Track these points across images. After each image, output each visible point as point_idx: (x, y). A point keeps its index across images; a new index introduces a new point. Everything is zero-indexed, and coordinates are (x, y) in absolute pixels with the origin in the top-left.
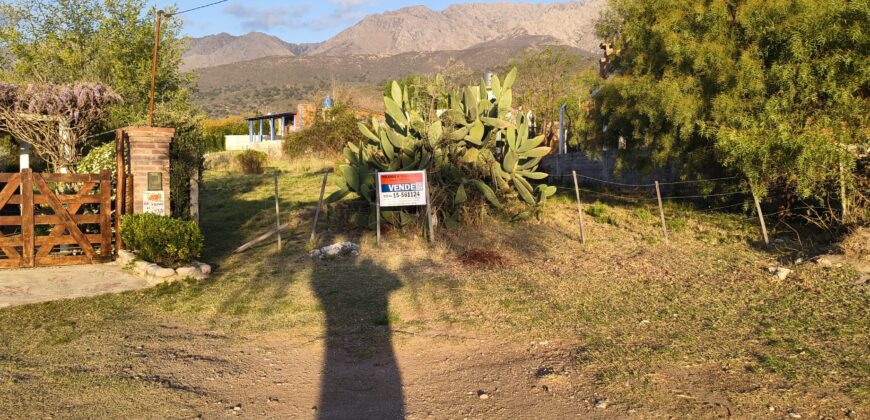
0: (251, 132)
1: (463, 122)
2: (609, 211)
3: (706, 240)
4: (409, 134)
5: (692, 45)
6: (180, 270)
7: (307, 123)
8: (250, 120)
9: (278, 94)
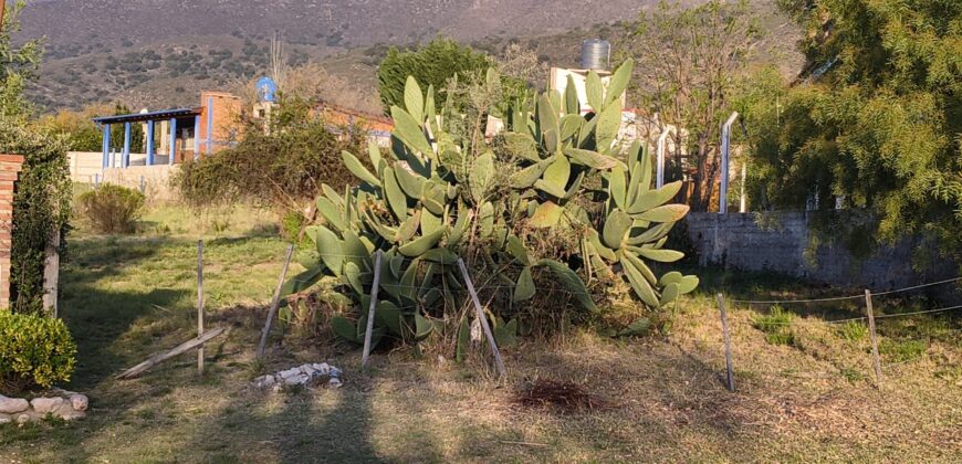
0: (106, 145)
1: (533, 155)
2: (794, 323)
3: (949, 378)
4: (434, 173)
5: (927, 41)
6: (37, 402)
7: (232, 137)
8: (105, 122)
9: (155, 66)
